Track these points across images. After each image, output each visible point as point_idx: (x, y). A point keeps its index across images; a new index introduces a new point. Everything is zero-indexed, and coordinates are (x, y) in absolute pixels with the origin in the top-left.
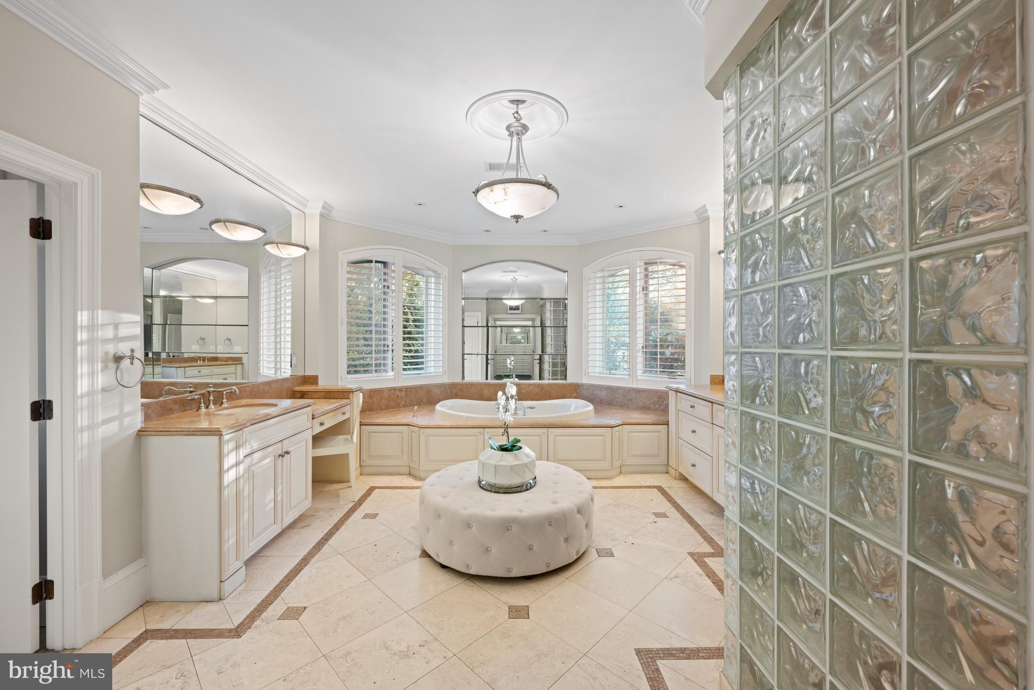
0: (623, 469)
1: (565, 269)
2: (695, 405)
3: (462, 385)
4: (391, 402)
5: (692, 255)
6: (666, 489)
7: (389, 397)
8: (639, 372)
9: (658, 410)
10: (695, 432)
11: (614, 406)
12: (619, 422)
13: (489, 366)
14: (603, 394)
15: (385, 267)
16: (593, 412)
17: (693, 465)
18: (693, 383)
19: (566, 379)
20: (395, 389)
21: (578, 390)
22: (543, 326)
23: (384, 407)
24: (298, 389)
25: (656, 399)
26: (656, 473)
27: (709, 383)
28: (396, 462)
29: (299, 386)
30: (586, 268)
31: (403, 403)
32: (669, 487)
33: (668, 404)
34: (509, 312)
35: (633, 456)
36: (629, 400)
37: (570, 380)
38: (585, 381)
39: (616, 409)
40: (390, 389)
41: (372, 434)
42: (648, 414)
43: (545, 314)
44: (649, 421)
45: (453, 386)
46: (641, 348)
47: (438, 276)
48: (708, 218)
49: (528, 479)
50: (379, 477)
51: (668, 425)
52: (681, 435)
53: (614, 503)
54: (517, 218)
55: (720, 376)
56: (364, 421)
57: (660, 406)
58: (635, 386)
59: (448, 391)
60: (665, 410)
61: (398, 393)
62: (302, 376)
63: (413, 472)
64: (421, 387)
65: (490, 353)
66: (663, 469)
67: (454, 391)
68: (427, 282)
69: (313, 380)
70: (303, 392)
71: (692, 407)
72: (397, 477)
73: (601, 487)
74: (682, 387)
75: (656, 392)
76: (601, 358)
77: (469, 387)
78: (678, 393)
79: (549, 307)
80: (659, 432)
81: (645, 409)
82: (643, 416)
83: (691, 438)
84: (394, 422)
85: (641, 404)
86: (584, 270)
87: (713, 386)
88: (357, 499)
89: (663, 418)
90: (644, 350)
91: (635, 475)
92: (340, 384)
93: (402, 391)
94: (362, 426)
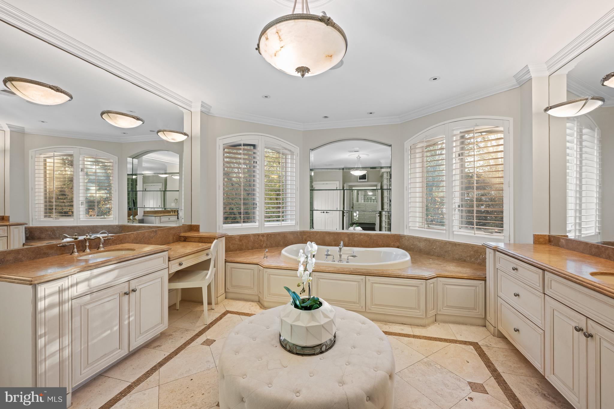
0: (438, 317)
1: (390, 143)
2: (519, 268)
3: (310, 232)
4: (256, 244)
5: (511, 119)
6: (484, 348)
7: (254, 241)
8: (456, 228)
9: (474, 263)
10: (518, 295)
11: (432, 255)
12: (433, 274)
13: (345, 217)
14: (422, 245)
15: (254, 148)
16: (410, 262)
17: (517, 330)
18: (512, 241)
19: (390, 231)
20: (258, 235)
21: (401, 240)
22: (382, 189)
23: (250, 248)
24: (182, 234)
25: (472, 253)
26: (472, 325)
27: (532, 243)
28: (250, 292)
29: (185, 232)
30: (406, 142)
31: (265, 245)
32: (487, 346)
33: (485, 259)
34: (359, 180)
35: (447, 306)
36: (446, 252)
37: (394, 231)
38: (406, 233)
39: (432, 259)
40: (255, 235)
41: (233, 269)
42: (464, 267)
43: (383, 181)
44: (465, 275)
45: (303, 233)
46: (457, 207)
47: (292, 153)
48: (530, 79)
49: (325, 338)
50: (237, 302)
51: (485, 281)
52: (500, 294)
53: (425, 360)
54: (303, 70)
55: (545, 235)
56: (229, 259)
57: (476, 259)
58: (451, 240)
59: (300, 237)
60: (482, 264)
61: (261, 238)
62: (188, 226)
63: (261, 301)
64: (279, 234)
65: (345, 209)
66: (481, 322)
67: (304, 237)
68: (286, 158)
69: (195, 228)
70: (185, 237)
71: (515, 269)
72: (250, 303)
73: (414, 336)
74: (501, 246)
75: (473, 246)
76: (421, 215)
77: (315, 235)
78: (497, 253)
79: (386, 176)
80: (476, 286)
81: (461, 261)
82: (459, 269)
83: (513, 301)
84: (248, 261)
85: (457, 256)
86: (405, 143)
87: (537, 246)
88: (208, 323)
89: (479, 273)
90: (461, 209)
91: (451, 325)
92: (218, 231)
93: (264, 236)
94: (227, 263)
